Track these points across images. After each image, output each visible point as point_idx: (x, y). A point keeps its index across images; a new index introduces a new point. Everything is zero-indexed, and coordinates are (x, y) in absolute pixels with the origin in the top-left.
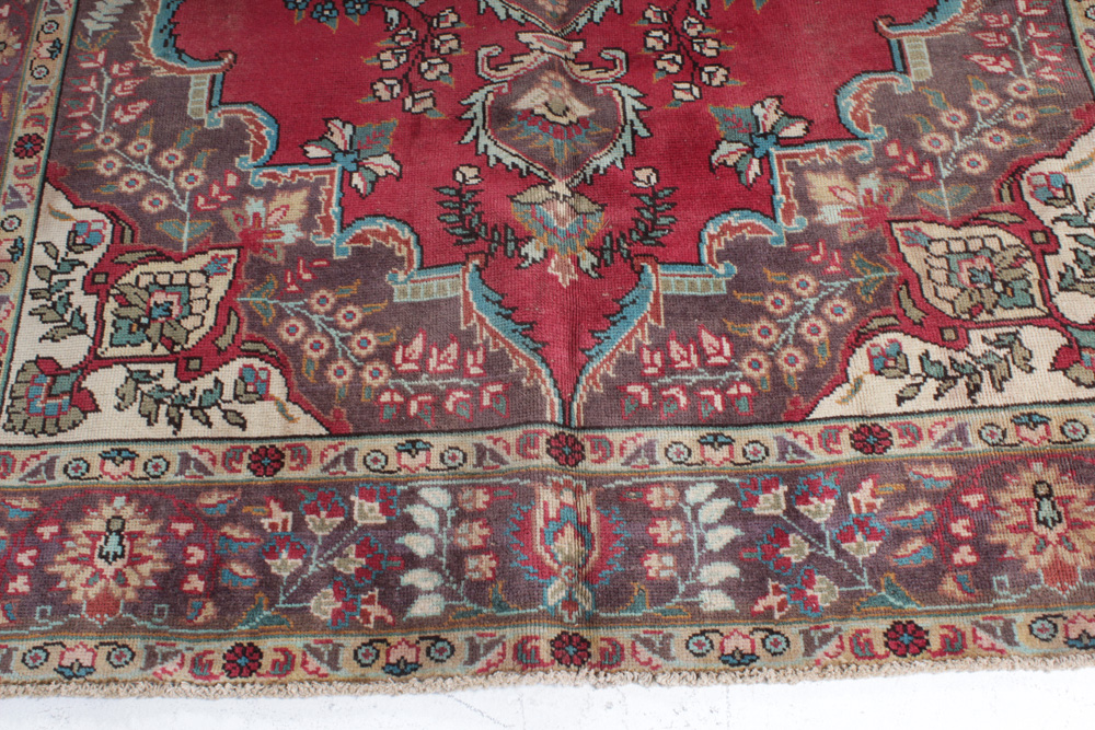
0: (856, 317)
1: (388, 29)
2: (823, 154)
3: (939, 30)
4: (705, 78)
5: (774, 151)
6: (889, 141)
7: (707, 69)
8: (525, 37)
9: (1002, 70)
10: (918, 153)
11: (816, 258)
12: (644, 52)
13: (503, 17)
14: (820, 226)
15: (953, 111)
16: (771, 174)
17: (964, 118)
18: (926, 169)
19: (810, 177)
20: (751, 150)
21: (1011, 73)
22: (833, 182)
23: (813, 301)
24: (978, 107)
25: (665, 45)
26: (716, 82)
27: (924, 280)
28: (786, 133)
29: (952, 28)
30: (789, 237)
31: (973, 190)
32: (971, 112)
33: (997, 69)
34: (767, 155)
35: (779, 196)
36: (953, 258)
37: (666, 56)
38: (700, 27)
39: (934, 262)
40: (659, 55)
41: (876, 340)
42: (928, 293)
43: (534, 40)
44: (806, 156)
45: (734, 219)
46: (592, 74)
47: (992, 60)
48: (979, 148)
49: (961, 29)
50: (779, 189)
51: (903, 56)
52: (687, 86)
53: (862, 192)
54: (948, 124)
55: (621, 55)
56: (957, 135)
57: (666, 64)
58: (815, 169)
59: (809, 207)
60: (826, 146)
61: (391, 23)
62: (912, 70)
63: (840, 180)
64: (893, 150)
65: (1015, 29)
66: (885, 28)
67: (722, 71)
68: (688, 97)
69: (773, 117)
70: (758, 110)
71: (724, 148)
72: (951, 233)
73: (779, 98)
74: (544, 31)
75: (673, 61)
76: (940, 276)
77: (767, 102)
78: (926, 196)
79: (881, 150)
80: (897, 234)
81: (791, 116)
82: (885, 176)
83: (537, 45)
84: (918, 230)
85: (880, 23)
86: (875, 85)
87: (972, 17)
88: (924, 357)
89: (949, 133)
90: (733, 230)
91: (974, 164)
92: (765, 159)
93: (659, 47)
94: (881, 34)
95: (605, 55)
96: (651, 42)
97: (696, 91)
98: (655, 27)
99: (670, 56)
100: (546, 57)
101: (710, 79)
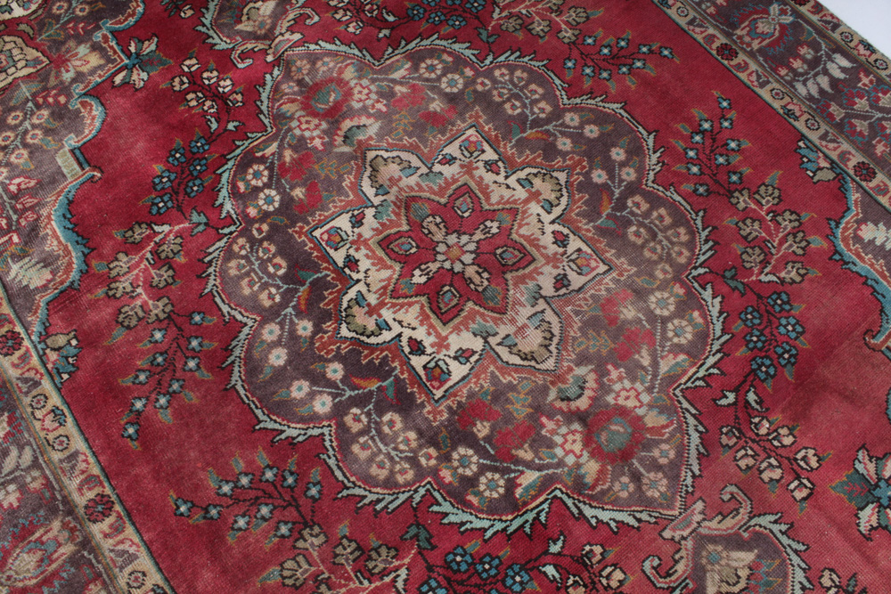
0: (51, 9)
1: (385, 8)
2: (100, 76)
3: (62, 191)
4: (185, 79)
5: (127, 61)
6: (67, 102)
7: (186, 85)
8: (297, 36)
9: (14, 182)
10: (48, 105)
11: (81, 26)
12: (229, 75)
13: (320, 42)
14: (86, 42)
15: (36, 141)
16: (123, 51)
17: (29, 141)
18: (41, 100)
19: (102, 62)
20: (138, 55)
21: (8, 182)
22: (88, 66)
23: (74, 5)
24: (22, 151)
25: (219, 86)
26: (177, 80)
27: (23, 45)
28: (123, 73)
29: (54, 198)
30: (101, 28)
31: (12, 104)
32: (25, 145)
33: (17, 181)
34: (129, 58)
35: (113, 43)
36: (12, 64)
37: (215, 80)
38: (206, 108)
39: (21, 57)
40: (219, 79)
41: (37, 5)
42: (19, 41)
43: (291, 37)
44: (109, 70)
45: (132, 21)
46: (249, 46)
47: (23, 186)
48: (14, 128)
49: (48, 200)
50: (115, 47)
51: (77, 160)
52: (193, 69)
53: (71, 69)
54: (37, 132)
55: (241, 66)
56: (30, 128)
57: (212, 75)
58: (100, 67)
59: (95, 48)
60: (99, 80)
61: (387, 13)
62: (69, 155)
63: (85, 69)
64: (62, 99)
65: (15, 217)
66: (95, 173)
67: (177, 88)
68: (187, 62)
69: (135, 77)
70: (144, 76)
71: (153, 47)
72: (17, 75)
73: (137, 90)
74: (290, 47)
75: (209, 79)
76: (15, 52)
77: (142, 83)
78: (35, 87)
79: (69, 96)
80: (45, 59)
81: (125, 83)
82: (62, 82)
83: (287, 36)
84: (34, 67)
85: (99, 175)
86: (87, 132)
87: (44, 212)
88: (11, 10)
89: (34, 127)
90: (130, 15)
91: (16, 118)
92: (129, 55)
93: (222, 83)
94: (95, 168)
95: (249, 62)
96: (228, 82)
97: (186, 69)
98: (232, 92)
99: (212, 81)
100: (277, 32)
101: (182, 80)
